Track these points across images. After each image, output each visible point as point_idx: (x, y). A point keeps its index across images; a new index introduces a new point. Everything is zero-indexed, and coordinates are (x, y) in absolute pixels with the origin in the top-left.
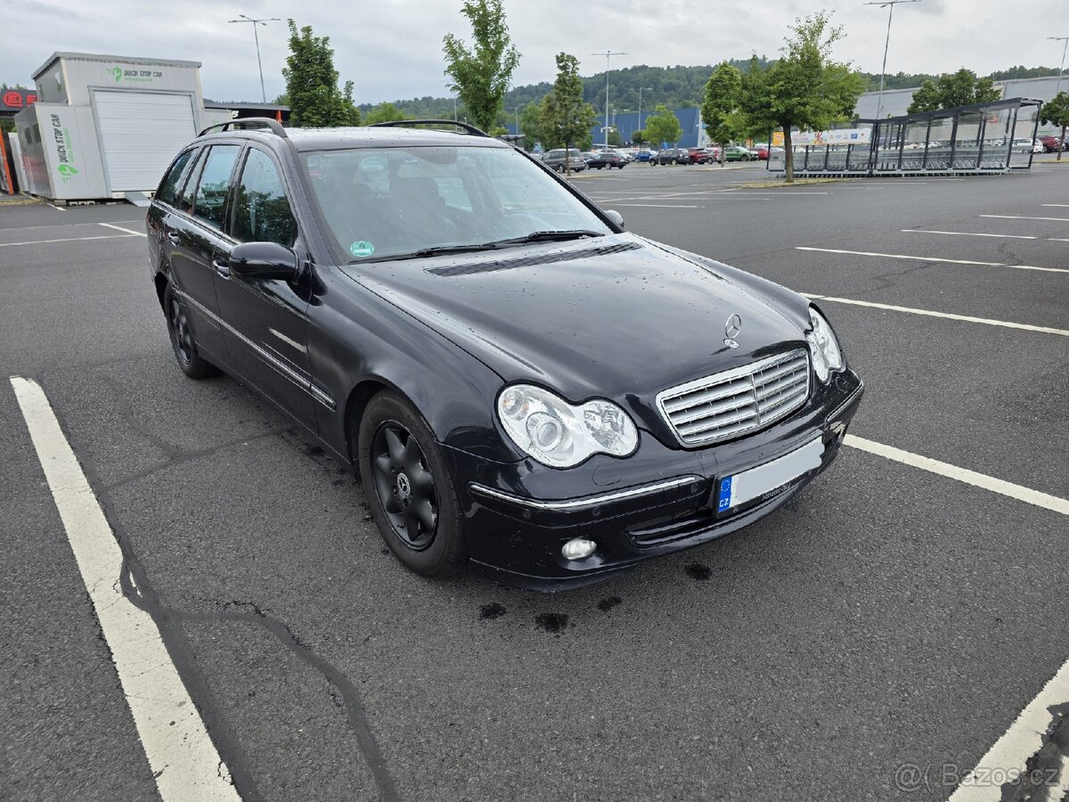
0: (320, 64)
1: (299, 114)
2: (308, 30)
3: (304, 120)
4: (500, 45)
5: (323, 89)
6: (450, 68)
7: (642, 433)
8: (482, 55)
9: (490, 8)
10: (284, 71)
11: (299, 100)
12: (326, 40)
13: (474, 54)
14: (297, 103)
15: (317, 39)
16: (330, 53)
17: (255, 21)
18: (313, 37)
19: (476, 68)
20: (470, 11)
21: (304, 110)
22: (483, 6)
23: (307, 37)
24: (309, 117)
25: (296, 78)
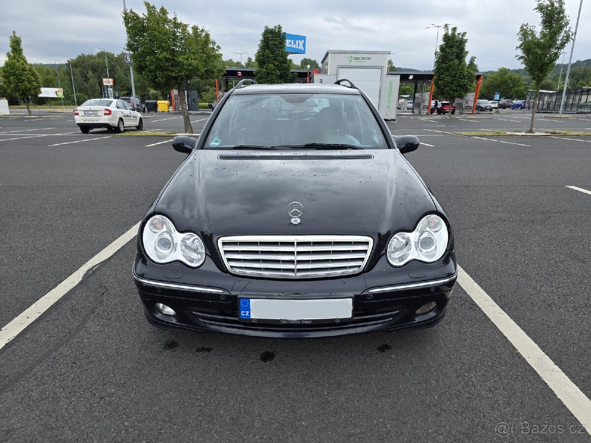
0: (458, 48)
1: (438, 76)
2: (454, 29)
3: (441, 80)
4: (561, 28)
5: (456, 61)
6: (521, 46)
7: (207, 257)
8: (544, 35)
9: (556, 5)
10: (436, 53)
11: (441, 68)
12: (464, 34)
13: (538, 36)
14: (439, 70)
15: (459, 34)
16: (466, 41)
17: (438, 27)
18: (456, 33)
19: (538, 44)
20: (541, 8)
21: (442, 74)
22: (552, 5)
23: (453, 34)
24: (444, 78)
25: (442, 56)
